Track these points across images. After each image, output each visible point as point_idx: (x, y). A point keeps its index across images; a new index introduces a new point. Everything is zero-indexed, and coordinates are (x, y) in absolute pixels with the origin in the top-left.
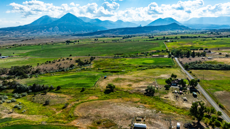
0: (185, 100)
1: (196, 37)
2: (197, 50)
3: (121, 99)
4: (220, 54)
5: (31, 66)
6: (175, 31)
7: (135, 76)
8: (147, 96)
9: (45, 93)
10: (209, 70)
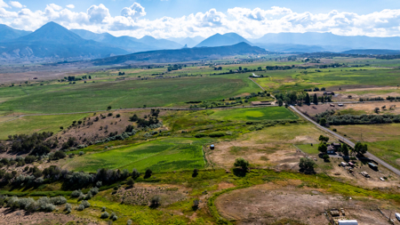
0: (366, 176)
1: (289, 68)
2: (310, 91)
3: (271, 183)
4: (350, 97)
5: (52, 134)
6: (247, 56)
7: (257, 142)
8: (306, 173)
9: (130, 185)
10: (356, 126)
